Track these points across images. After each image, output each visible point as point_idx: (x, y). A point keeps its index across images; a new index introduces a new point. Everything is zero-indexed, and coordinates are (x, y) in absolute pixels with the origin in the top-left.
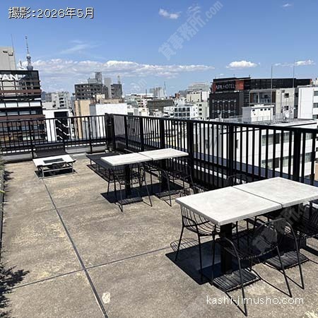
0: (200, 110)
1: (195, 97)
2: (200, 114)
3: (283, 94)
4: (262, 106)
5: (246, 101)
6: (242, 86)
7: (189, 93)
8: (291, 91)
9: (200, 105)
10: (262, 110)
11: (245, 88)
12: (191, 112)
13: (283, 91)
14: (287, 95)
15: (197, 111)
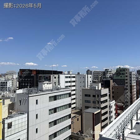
0: (13, 83)
1: (10, 77)
2: (13, 85)
3: (54, 77)
4: (48, 82)
5: (37, 80)
6: (35, 72)
7: (6, 75)
8: (56, 76)
9: (13, 81)
10: (48, 84)
11: (37, 74)
12: (8, 84)
13: (54, 76)
14: (55, 78)
15: (11, 83)
